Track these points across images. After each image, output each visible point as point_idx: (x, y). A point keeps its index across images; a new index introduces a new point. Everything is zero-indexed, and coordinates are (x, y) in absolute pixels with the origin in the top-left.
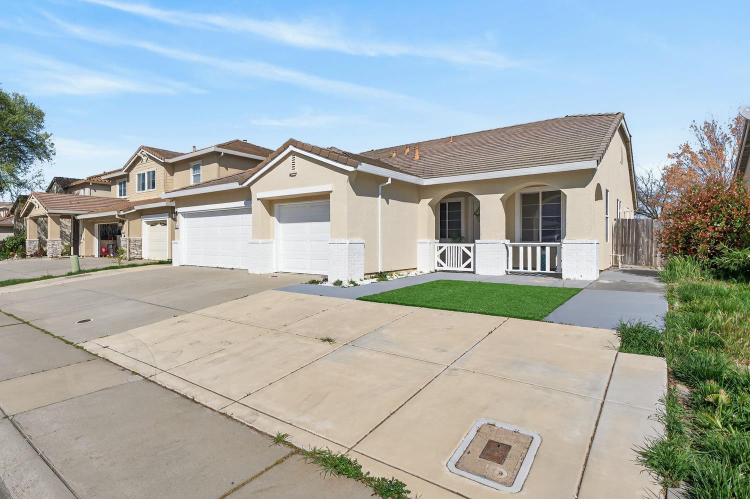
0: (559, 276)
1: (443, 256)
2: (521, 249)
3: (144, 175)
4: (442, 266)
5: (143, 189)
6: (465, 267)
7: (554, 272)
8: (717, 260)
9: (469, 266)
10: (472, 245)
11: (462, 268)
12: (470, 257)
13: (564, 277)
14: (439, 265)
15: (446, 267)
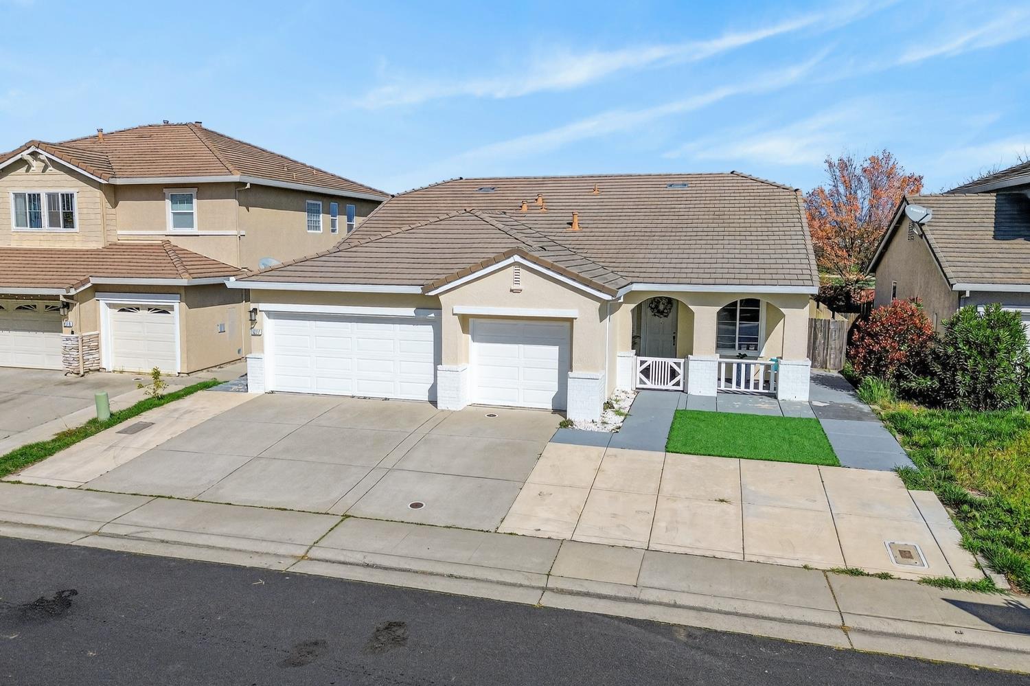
0: (775, 396)
1: (646, 372)
2: (735, 366)
3: (34, 198)
4: (645, 383)
5: (39, 225)
6: (673, 385)
7: (767, 391)
8: (903, 384)
9: (678, 384)
10: (682, 361)
11: (670, 386)
12: (679, 374)
13: (780, 397)
14: (642, 382)
15: (649, 385)
